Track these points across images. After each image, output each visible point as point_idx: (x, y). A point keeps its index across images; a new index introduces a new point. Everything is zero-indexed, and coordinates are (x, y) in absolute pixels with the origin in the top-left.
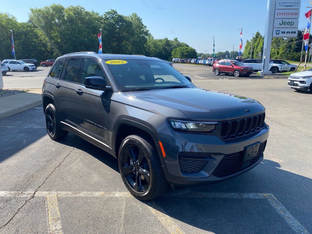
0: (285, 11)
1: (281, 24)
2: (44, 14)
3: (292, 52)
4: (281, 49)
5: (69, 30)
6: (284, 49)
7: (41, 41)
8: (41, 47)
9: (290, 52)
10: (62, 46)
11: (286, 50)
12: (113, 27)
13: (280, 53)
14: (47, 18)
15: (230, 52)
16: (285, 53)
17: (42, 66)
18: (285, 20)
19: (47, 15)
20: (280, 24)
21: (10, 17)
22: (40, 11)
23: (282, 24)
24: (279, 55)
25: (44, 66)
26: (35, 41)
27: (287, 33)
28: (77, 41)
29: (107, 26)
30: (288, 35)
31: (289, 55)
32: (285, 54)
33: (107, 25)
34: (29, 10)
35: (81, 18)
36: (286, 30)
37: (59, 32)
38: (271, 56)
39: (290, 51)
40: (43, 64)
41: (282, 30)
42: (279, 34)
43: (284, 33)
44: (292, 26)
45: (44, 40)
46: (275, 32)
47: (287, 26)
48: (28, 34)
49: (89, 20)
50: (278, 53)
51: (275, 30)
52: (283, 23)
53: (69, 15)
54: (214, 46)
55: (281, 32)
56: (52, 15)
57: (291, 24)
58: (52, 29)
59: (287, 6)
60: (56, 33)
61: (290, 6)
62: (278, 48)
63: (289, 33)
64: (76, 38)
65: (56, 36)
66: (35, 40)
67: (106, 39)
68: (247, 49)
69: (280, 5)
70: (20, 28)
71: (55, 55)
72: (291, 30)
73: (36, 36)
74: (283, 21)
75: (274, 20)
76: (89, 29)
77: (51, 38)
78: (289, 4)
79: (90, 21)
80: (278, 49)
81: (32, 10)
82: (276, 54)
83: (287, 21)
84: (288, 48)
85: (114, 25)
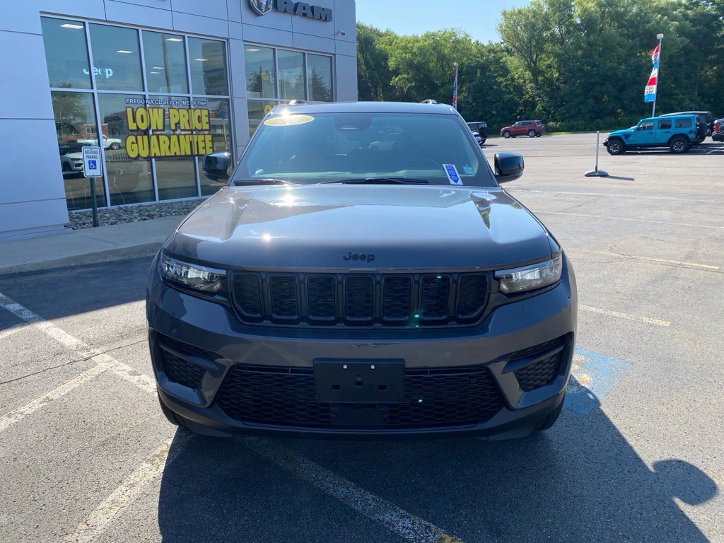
2: (527, 19)
5: (580, 48)
7: (513, 79)
8: (510, 93)
10: (559, 88)
12: (708, 25)
14: (533, 26)
17: (503, 136)
19: (533, 20)
21: (460, 36)
22: (520, 12)
25: (507, 134)
26: (501, 82)
28: (596, 73)
29: (692, 24)
33: (691, 21)
34: (500, 14)
35: (617, 12)
37: (557, 55)
40: (505, 131)
45: (519, 78)
48: (488, 66)
49: (637, 15)
53: (585, 10)
56: (546, 18)
58: (542, 51)
60: (549, 58)
64: (594, 65)
65: (549, 66)
66: (501, 79)
67: (683, 59)
70: (475, 56)
71: (540, 111)
73: (505, 71)
76: (633, 39)
77: (536, 72)
79: (641, 17)
81: (504, 14)
85: (716, 17)
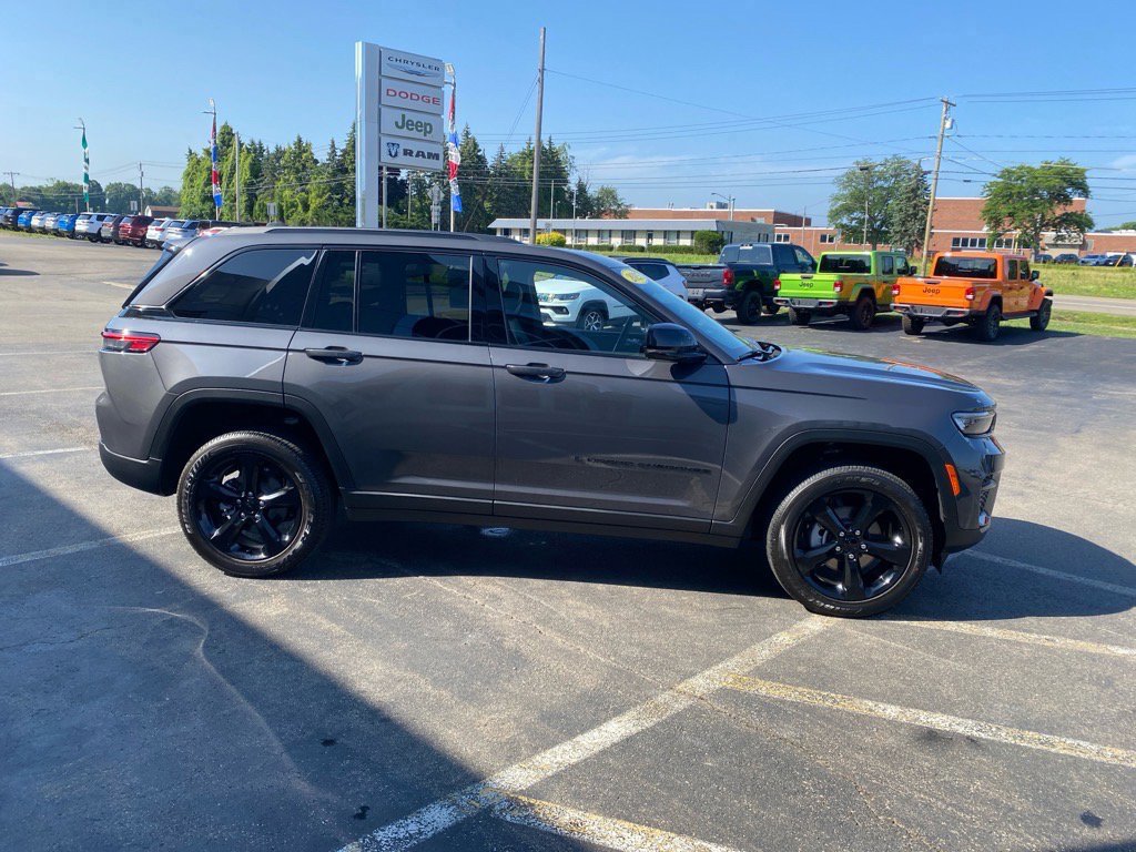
0: (409, 88)
1: (400, 124)
3: (348, 205)
4: (313, 194)
6: (324, 193)
9: (341, 205)
11: (330, 198)
13: (312, 206)
15: (104, 187)
16: (327, 206)
18: (409, 116)
20: (396, 123)
23: (402, 127)
24: (310, 213)
27: (417, 155)
30: (420, 162)
31: (341, 216)
32: (329, 211)
36: (415, 147)
38: (285, 214)
39: (340, 201)
41: (405, 144)
42: (396, 155)
43: (411, 153)
44: (429, 137)
46: (385, 149)
47: (414, 134)
50: (306, 207)
51: (385, 141)
52: (406, 124)
54: (87, 161)
55: (401, 151)
57: (426, 128)
59: (412, 73)
61: (418, 74)
62: (303, 190)
63: (424, 156)
68: (192, 181)
69: (390, 66)
72: (427, 148)
74: (403, 116)
75: (380, 110)
78: (414, 68)
80: (303, 194)
82: (300, 208)
83: (415, 118)
84: (333, 190)
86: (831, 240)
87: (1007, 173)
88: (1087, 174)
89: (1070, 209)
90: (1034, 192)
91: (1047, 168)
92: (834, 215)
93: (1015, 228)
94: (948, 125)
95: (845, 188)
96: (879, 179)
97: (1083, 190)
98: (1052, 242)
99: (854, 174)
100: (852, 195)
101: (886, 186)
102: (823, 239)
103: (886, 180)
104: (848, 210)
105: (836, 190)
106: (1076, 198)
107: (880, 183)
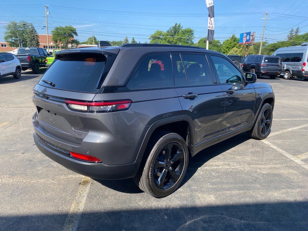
86: (5, 46)
87: (57, 29)
88: (76, 30)
89: (73, 39)
90: (65, 34)
91: (67, 27)
92: (6, 38)
93: (61, 43)
94: (48, 14)
95: (8, 30)
96: (19, 28)
97: (76, 34)
98: (71, 47)
99: (11, 25)
100: (11, 32)
101: (21, 30)
102: (2, 46)
103: (21, 28)
104: (11, 37)
105: (6, 30)
106: (74, 36)
107: (19, 29)
